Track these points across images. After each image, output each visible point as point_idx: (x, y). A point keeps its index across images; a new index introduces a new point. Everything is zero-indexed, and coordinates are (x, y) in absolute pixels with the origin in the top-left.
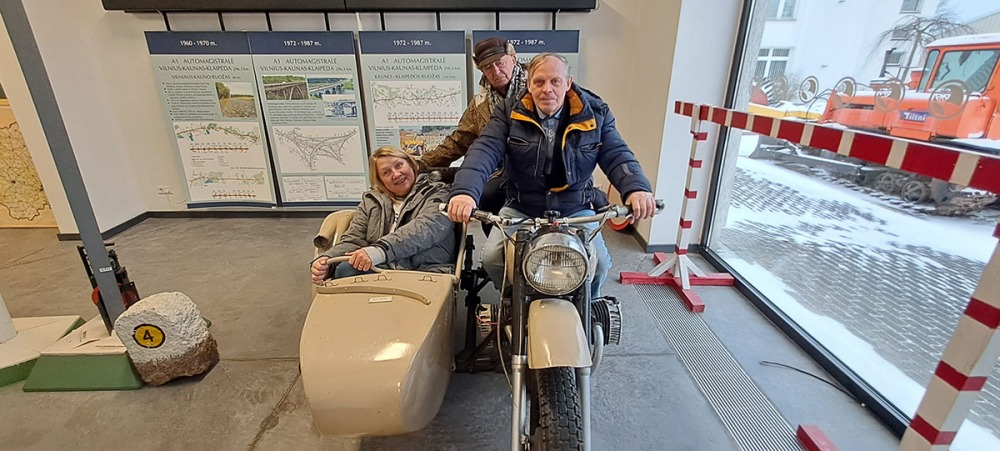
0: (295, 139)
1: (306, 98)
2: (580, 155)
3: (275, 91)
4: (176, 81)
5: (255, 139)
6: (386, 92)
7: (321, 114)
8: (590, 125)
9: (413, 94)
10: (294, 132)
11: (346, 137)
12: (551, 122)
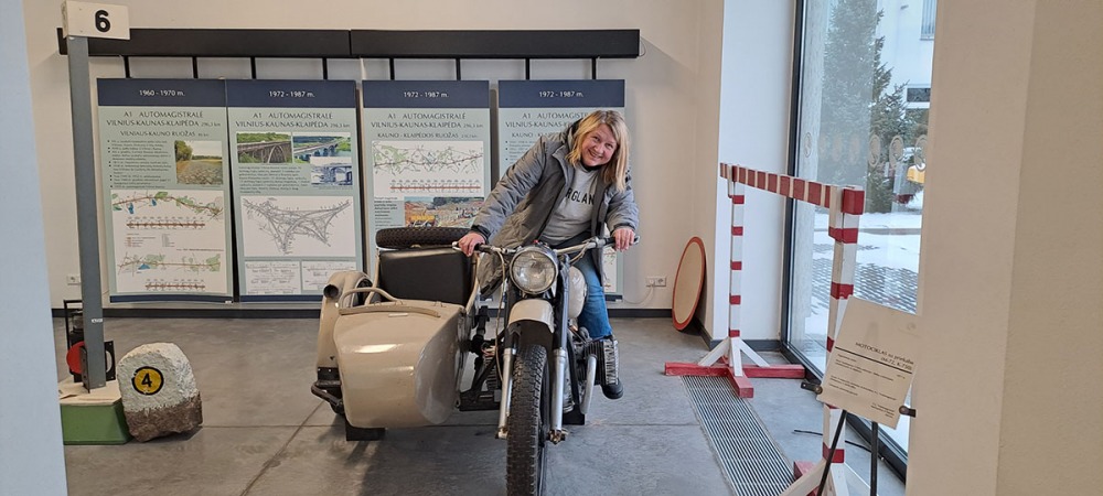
0: (269, 213)
1: (289, 160)
3: (250, 153)
4: (125, 138)
5: (216, 212)
6: (391, 155)
7: (305, 182)
9: (423, 158)
10: (268, 204)
11: (335, 211)
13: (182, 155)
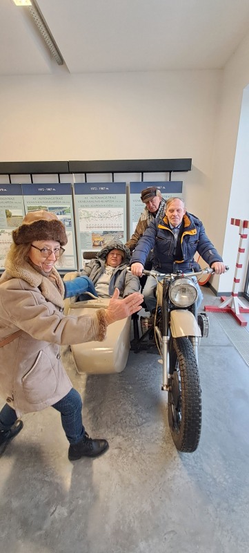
2: (189, 246)
6: (86, 214)
8: (194, 232)
9: (99, 215)
12: (176, 230)
13: (9, 216)
